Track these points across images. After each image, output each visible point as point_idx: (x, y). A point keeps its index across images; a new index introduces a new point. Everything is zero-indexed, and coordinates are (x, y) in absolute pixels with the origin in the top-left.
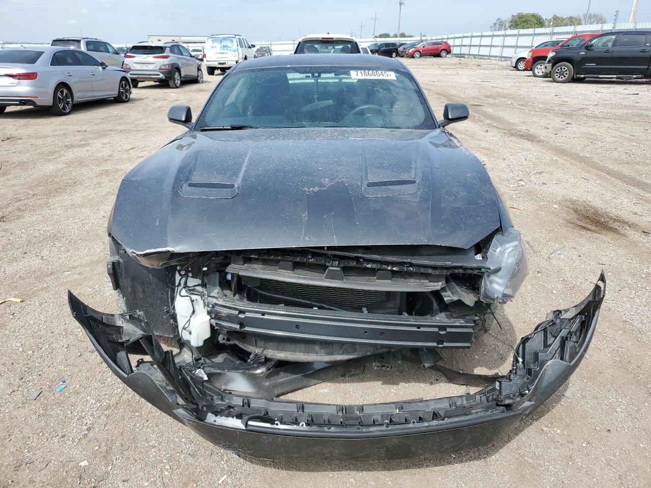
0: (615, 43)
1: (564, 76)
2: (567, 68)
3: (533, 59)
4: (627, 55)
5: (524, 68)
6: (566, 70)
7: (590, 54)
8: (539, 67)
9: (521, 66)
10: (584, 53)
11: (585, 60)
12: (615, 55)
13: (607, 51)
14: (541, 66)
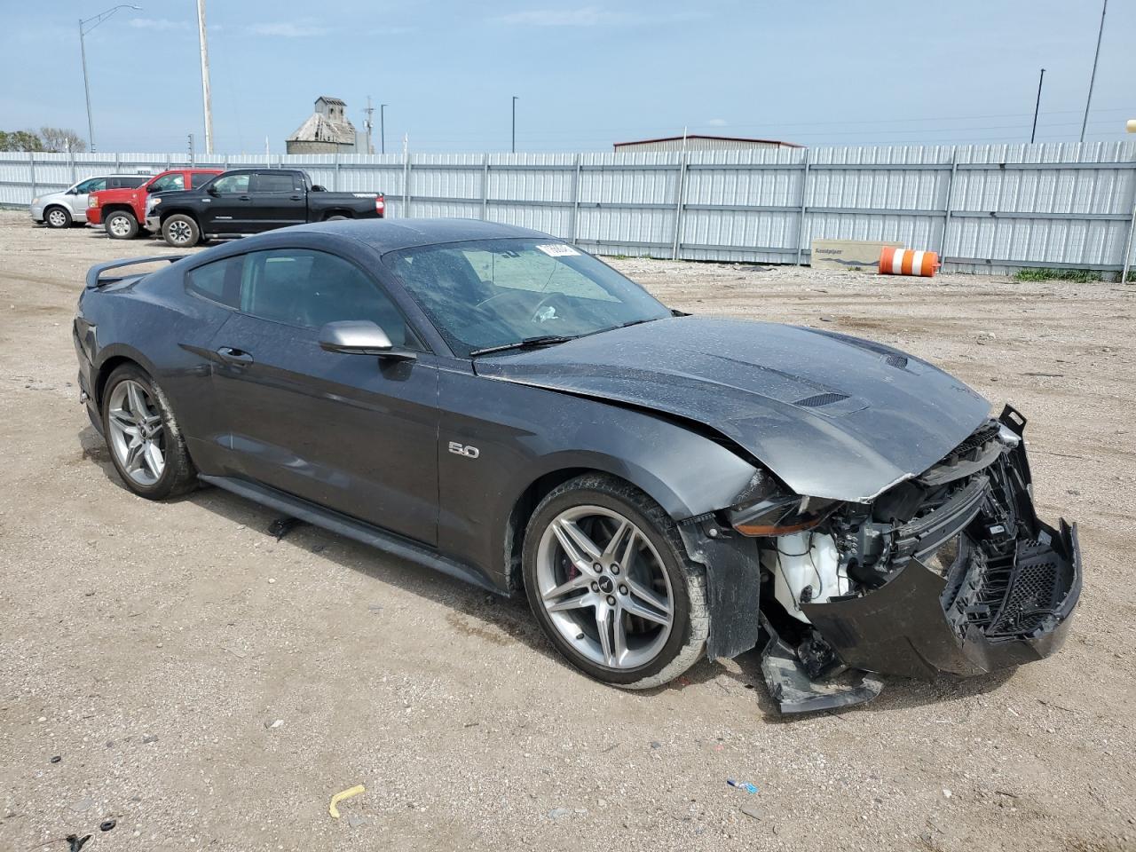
0: (251, 188)
1: (186, 237)
2: (184, 222)
3: (102, 208)
4: (273, 204)
5: (63, 223)
6: (187, 227)
7: (218, 202)
8: (117, 221)
9: (55, 219)
10: (208, 200)
11: (212, 211)
12: (256, 203)
13: (244, 199)
14: (120, 219)
